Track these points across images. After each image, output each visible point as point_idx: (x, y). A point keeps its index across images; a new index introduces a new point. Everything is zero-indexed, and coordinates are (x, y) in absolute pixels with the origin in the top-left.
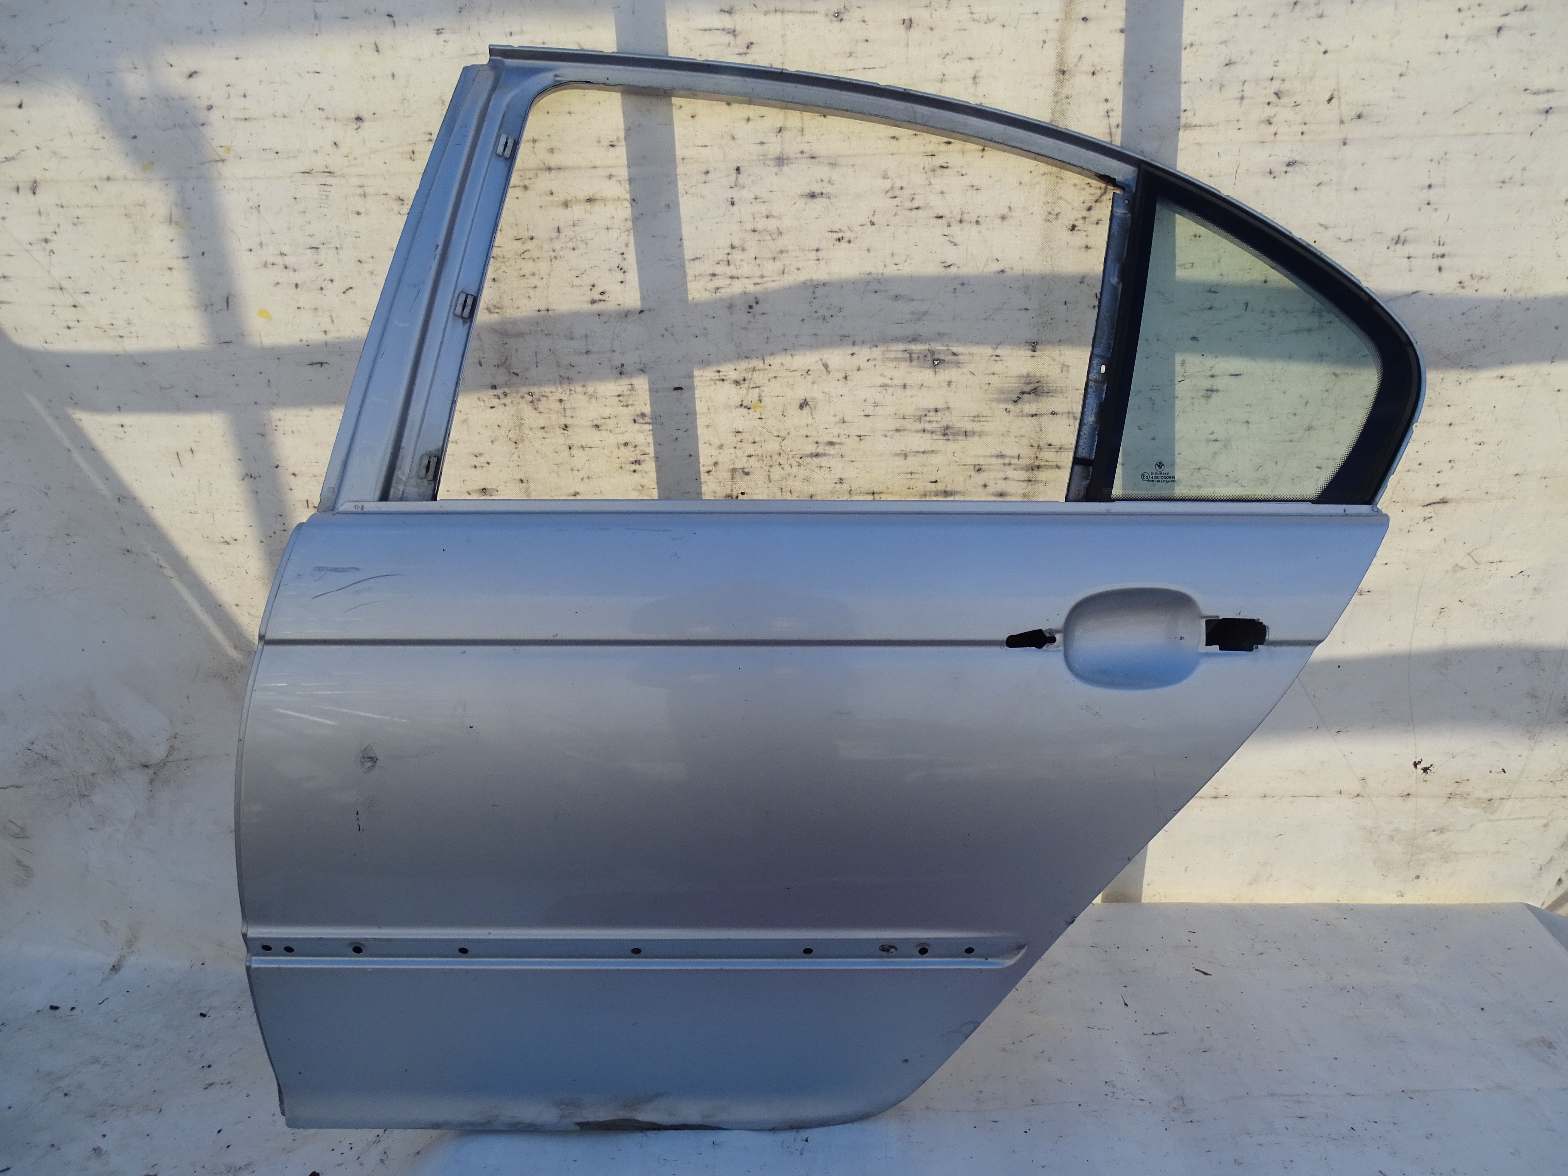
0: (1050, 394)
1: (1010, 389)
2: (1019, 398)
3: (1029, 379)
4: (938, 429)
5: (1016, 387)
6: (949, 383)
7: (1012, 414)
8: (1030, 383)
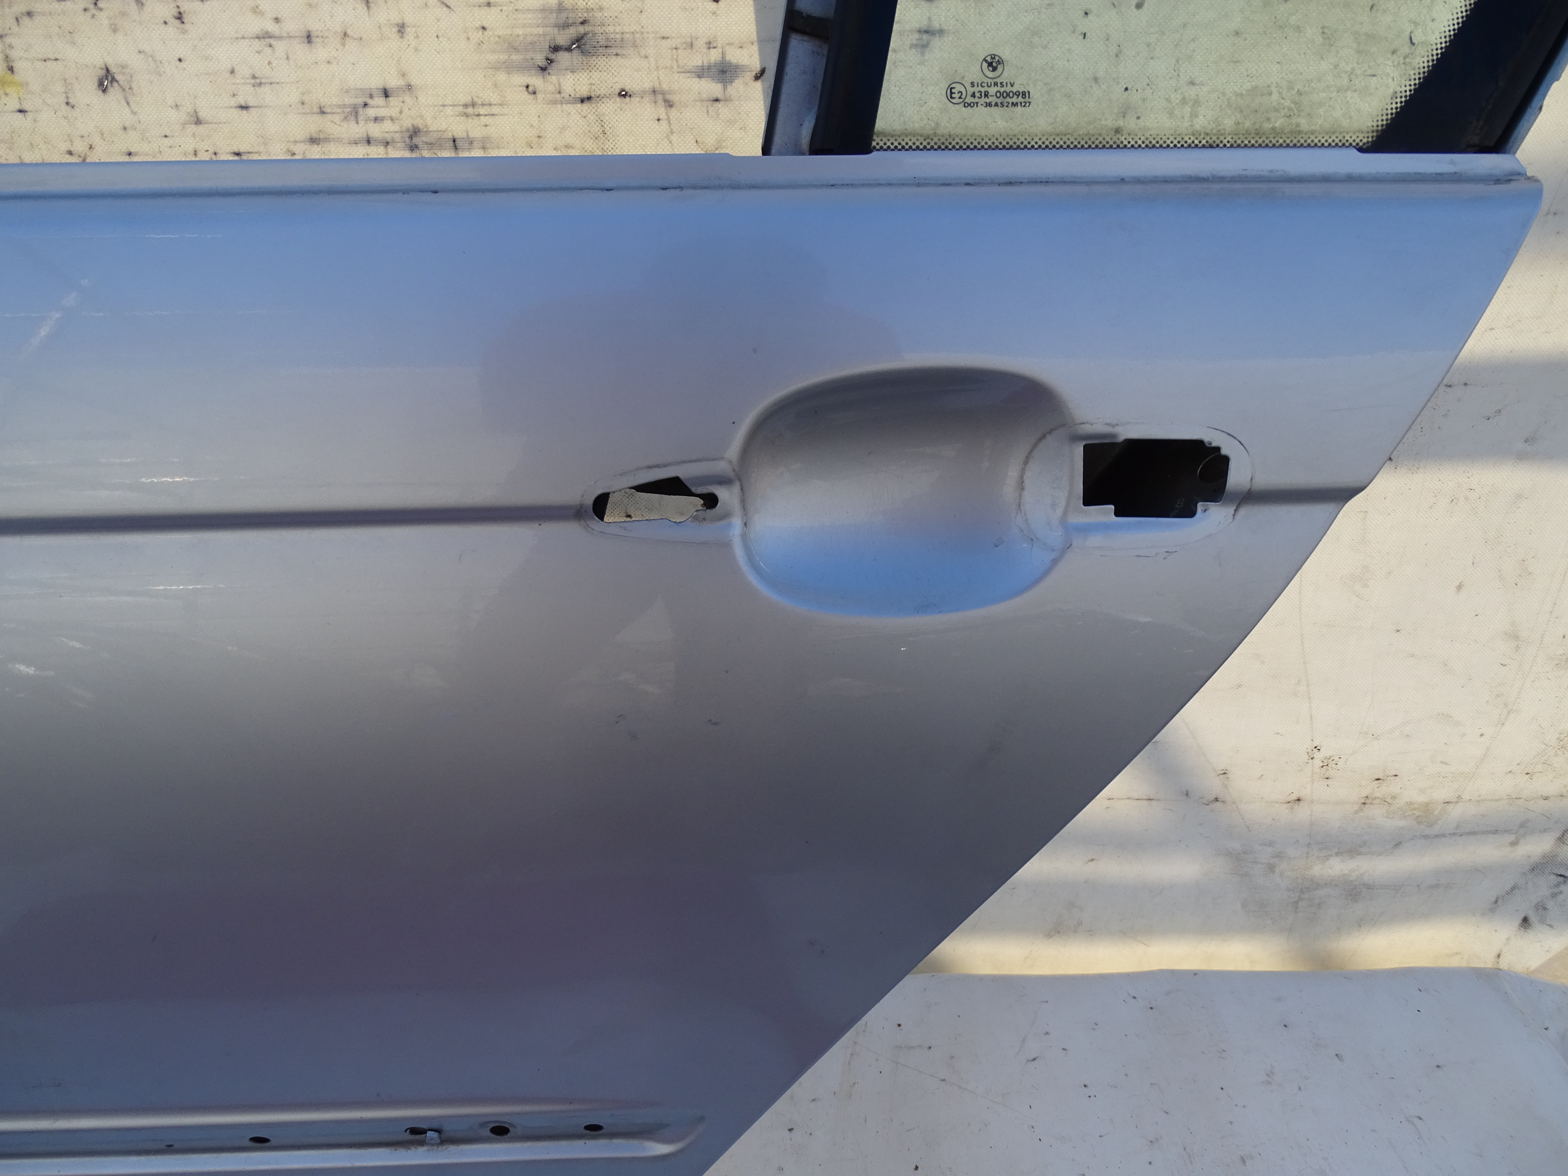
0: (610, 51)
1: (529, 39)
2: (550, 61)
3: (564, 15)
4: (397, 137)
5: (540, 35)
6: (401, 29)
7: (540, 96)
8: (566, 26)
